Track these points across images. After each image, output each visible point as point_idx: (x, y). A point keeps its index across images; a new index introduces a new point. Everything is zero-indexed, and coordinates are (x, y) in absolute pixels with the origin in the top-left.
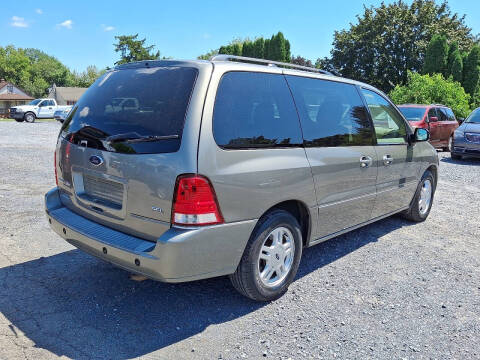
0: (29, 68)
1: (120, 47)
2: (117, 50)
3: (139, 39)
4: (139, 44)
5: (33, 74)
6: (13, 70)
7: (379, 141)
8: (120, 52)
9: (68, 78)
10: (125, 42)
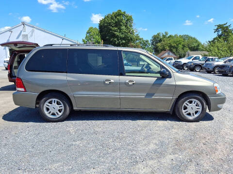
0: (183, 43)
1: (217, 30)
2: (215, 32)
3: (228, 25)
4: (227, 27)
5: (184, 46)
6: (175, 45)
7: (127, 74)
8: (216, 33)
9: (200, 47)
10: (220, 27)
